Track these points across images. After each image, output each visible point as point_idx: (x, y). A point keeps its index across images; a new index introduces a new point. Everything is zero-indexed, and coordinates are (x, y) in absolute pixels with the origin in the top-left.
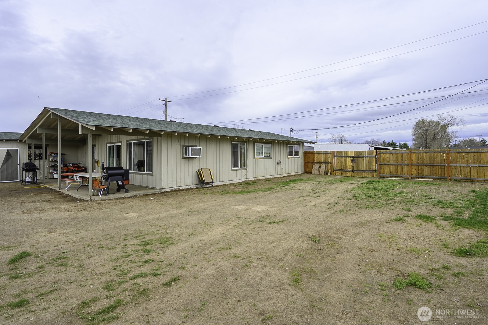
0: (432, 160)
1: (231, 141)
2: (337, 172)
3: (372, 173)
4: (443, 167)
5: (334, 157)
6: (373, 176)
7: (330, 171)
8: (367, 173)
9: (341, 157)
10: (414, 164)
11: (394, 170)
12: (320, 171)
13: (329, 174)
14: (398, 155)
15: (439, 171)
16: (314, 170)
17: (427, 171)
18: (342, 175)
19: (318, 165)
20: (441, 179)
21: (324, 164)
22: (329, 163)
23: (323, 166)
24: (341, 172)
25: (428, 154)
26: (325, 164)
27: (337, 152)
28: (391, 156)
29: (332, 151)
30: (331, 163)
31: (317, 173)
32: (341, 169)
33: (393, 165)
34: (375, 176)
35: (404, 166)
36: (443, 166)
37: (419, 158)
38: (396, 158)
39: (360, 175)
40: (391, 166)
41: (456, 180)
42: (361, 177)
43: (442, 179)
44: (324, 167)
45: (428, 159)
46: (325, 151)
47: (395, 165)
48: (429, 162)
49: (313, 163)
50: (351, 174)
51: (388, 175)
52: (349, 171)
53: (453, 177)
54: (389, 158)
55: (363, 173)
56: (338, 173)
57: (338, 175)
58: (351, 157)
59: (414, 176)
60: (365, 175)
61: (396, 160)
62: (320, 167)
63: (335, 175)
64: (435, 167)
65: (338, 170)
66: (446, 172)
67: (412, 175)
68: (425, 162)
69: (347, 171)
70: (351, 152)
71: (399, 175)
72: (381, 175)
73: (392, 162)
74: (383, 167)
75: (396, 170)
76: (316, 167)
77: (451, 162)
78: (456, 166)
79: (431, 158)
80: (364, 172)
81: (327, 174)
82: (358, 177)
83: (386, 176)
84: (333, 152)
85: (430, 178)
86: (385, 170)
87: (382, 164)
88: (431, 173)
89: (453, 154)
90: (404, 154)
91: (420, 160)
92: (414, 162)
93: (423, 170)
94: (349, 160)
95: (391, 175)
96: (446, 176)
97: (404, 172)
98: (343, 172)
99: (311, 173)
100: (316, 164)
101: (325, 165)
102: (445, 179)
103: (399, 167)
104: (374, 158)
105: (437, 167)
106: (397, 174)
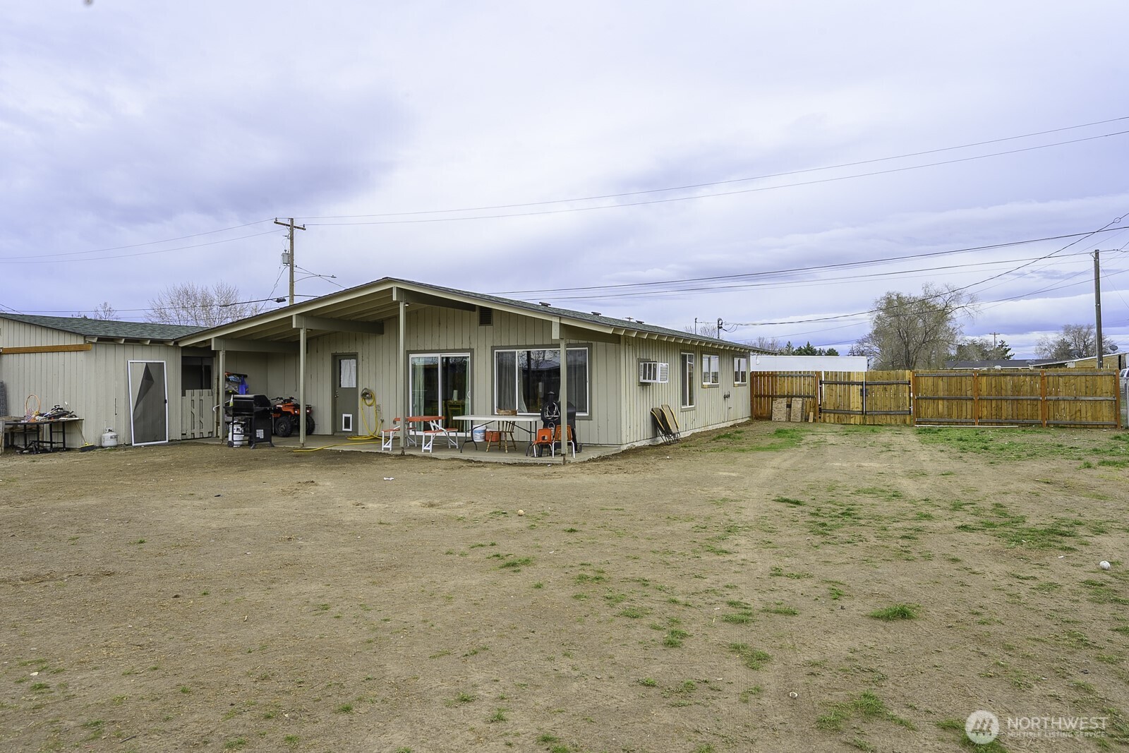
0: (1017, 389)
1: (681, 351)
2: (828, 415)
3: (902, 417)
4: (1035, 403)
5: (821, 384)
6: (905, 423)
7: (811, 414)
8: (893, 417)
9: (836, 384)
10: (983, 397)
11: (946, 409)
12: (792, 415)
13: (811, 420)
14: (954, 379)
15: (1027, 409)
16: (775, 412)
17: (1007, 409)
18: (839, 422)
19: (784, 401)
20: (1031, 425)
21: (798, 399)
22: (808, 397)
23: (797, 404)
24: (837, 416)
25: (1008, 378)
26: (801, 399)
27: (827, 373)
28: (940, 383)
29: (816, 372)
30: (813, 397)
31: (784, 419)
32: (836, 409)
33: (943, 399)
34: (908, 422)
35: (964, 402)
36: (1034, 400)
37: (993, 386)
38: (949, 385)
39: (878, 420)
40: (940, 402)
41: (1057, 426)
42: (879, 425)
43: (1033, 424)
44: (800, 406)
45: (1009, 387)
46: (800, 372)
47: (948, 399)
48: (1009, 392)
49: (774, 397)
50: (858, 419)
51: (934, 420)
52: (855, 413)
53: (1052, 420)
54: (935, 385)
55: (884, 417)
56: (830, 418)
57: (830, 423)
58: (858, 384)
59: (984, 419)
60: (889, 419)
61: (949, 390)
62: (789, 406)
63: (825, 421)
64: (1020, 402)
65: (830, 412)
66: (1040, 412)
67: (979, 418)
68: (1003, 392)
69: (849, 413)
70: (858, 373)
71: (954, 418)
72: (921, 420)
73: (941, 394)
74: (923, 404)
75: (950, 408)
76: (779, 407)
77: (1050, 394)
78: (1058, 400)
79: (1014, 386)
80: (887, 414)
81: (807, 420)
82: (874, 425)
83: (930, 422)
84: (819, 374)
85: (1012, 424)
86: (928, 410)
87: (922, 399)
88: (1015, 414)
89: (1051, 378)
90: (964, 379)
91: (993, 390)
92: (984, 393)
93: (999, 408)
94: (855, 390)
95: (940, 420)
96: (1040, 418)
97: (964, 414)
98: (840, 415)
99: (770, 419)
100: (779, 400)
101: (801, 402)
102: (1040, 425)
103: (955, 402)
104: (907, 386)
105: (1025, 402)
106: (951, 417)
